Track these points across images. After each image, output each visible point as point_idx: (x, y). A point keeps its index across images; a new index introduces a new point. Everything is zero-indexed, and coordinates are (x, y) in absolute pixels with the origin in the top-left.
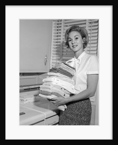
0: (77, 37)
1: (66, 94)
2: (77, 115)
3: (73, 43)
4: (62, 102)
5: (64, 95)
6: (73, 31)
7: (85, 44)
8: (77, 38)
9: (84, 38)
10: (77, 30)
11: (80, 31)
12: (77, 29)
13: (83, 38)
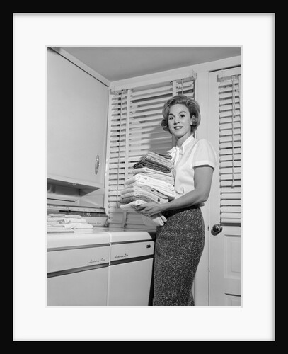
0: (183, 113)
1: (161, 200)
2: (178, 231)
3: (176, 122)
4: (155, 210)
5: (159, 201)
6: (178, 103)
7: (194, 127)
8: (183, 116)
9: (193, 117)
10: (184, 103)
11: (189, 104)
12: (184, 100)
13: (191, 117)
